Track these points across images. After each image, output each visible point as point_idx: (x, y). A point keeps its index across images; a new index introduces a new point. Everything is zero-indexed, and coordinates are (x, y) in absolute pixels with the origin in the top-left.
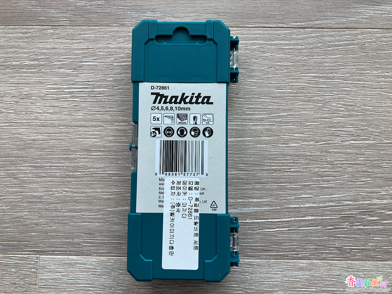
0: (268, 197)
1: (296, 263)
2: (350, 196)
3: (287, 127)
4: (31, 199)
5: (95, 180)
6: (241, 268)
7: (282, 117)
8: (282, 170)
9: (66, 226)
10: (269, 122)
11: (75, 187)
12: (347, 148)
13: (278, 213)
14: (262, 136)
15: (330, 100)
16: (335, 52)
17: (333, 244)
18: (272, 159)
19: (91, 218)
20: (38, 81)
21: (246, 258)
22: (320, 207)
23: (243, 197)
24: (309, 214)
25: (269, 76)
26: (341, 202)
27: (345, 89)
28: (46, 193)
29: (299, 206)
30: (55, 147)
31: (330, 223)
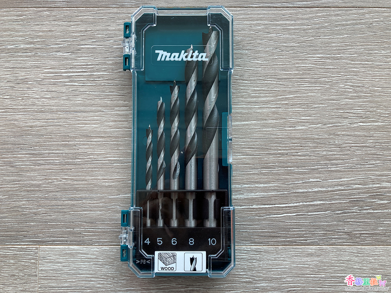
0: (274, 182)
1: (304, 249)
2: (359, 180)
3: (293, 109)
4: (29, 187)
5: (95, 167)
6: (248, 255)
7: (288, 99)
8: (289, 154)
9: (66, 215)
10: (275, 105)
11: (75, 175)
12: (356, 130)
13: (285, 198)
14: (268, 119)
15: (337, 81)
16: (342, 31)
17: (342, 229)
18: (278, 142)
19: (92, 206)
20: (34, 65)
21: (253, 244)
22: (328, 191)
23: (249, 182)
24: (317, 198)
25: (275, 57)
26: (350, 186)
27: (353, 69)
28: (45, 181)
29: (307, 191)
30: (53, 133)
31: (339, 207)
